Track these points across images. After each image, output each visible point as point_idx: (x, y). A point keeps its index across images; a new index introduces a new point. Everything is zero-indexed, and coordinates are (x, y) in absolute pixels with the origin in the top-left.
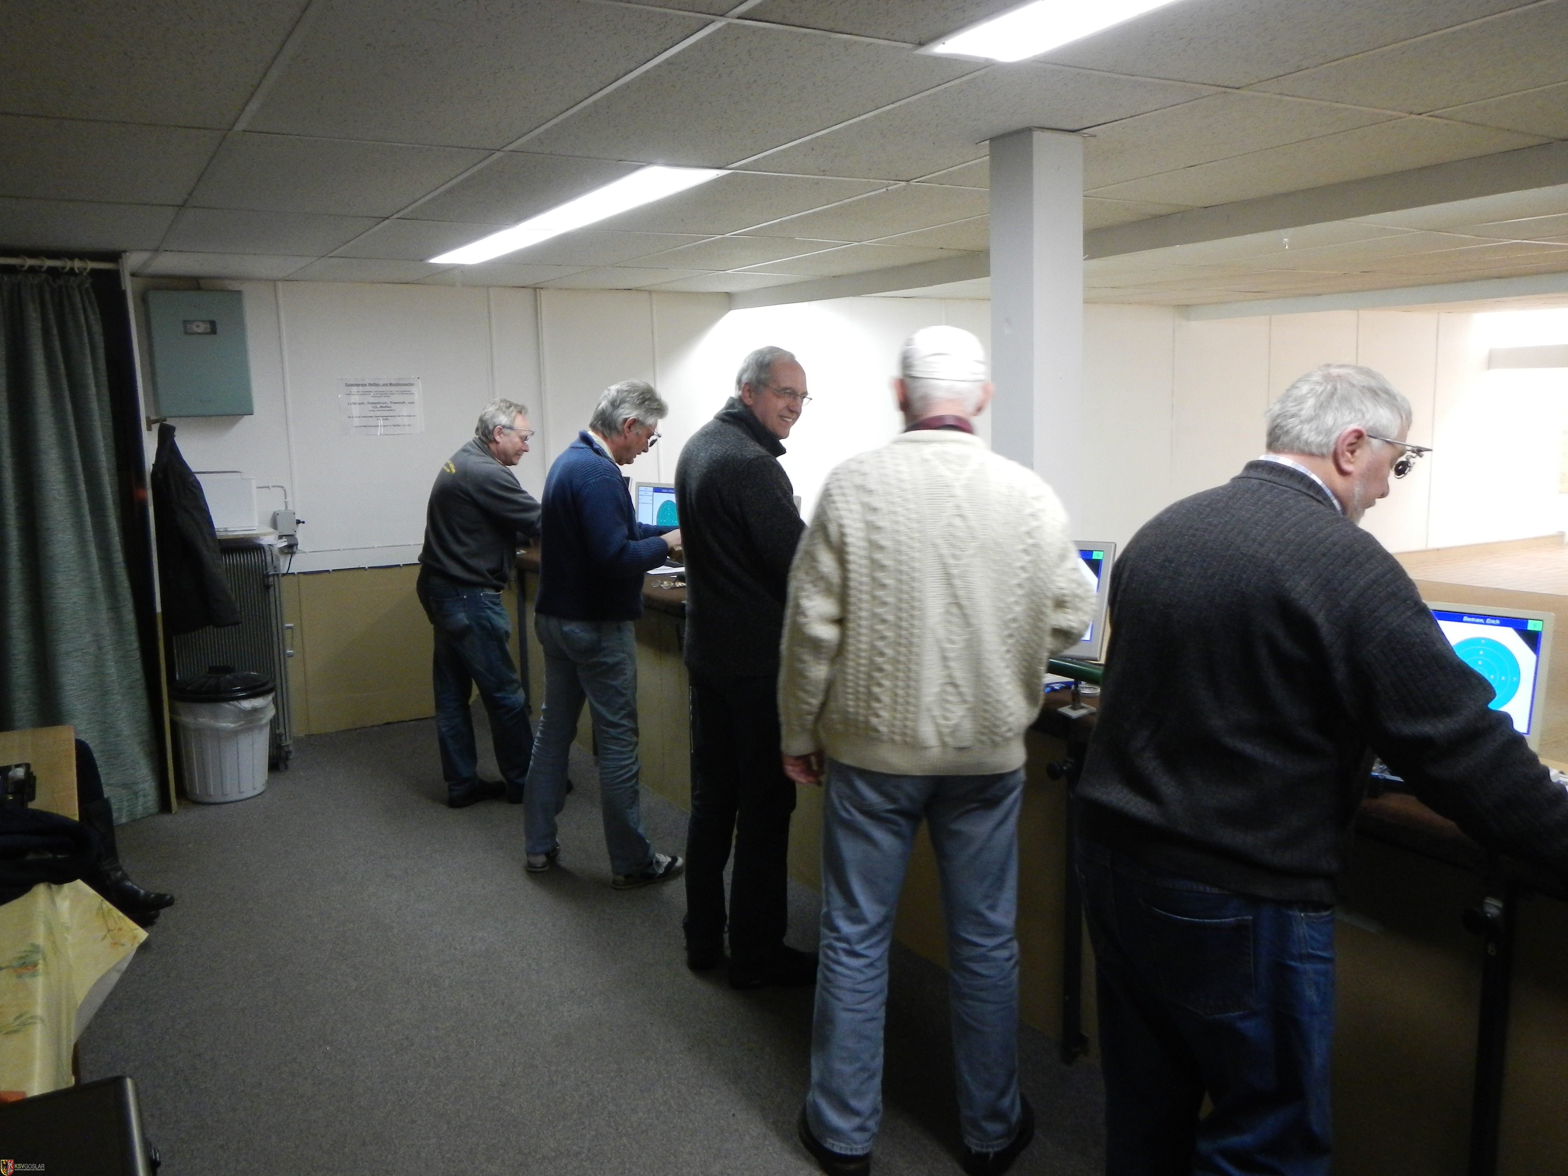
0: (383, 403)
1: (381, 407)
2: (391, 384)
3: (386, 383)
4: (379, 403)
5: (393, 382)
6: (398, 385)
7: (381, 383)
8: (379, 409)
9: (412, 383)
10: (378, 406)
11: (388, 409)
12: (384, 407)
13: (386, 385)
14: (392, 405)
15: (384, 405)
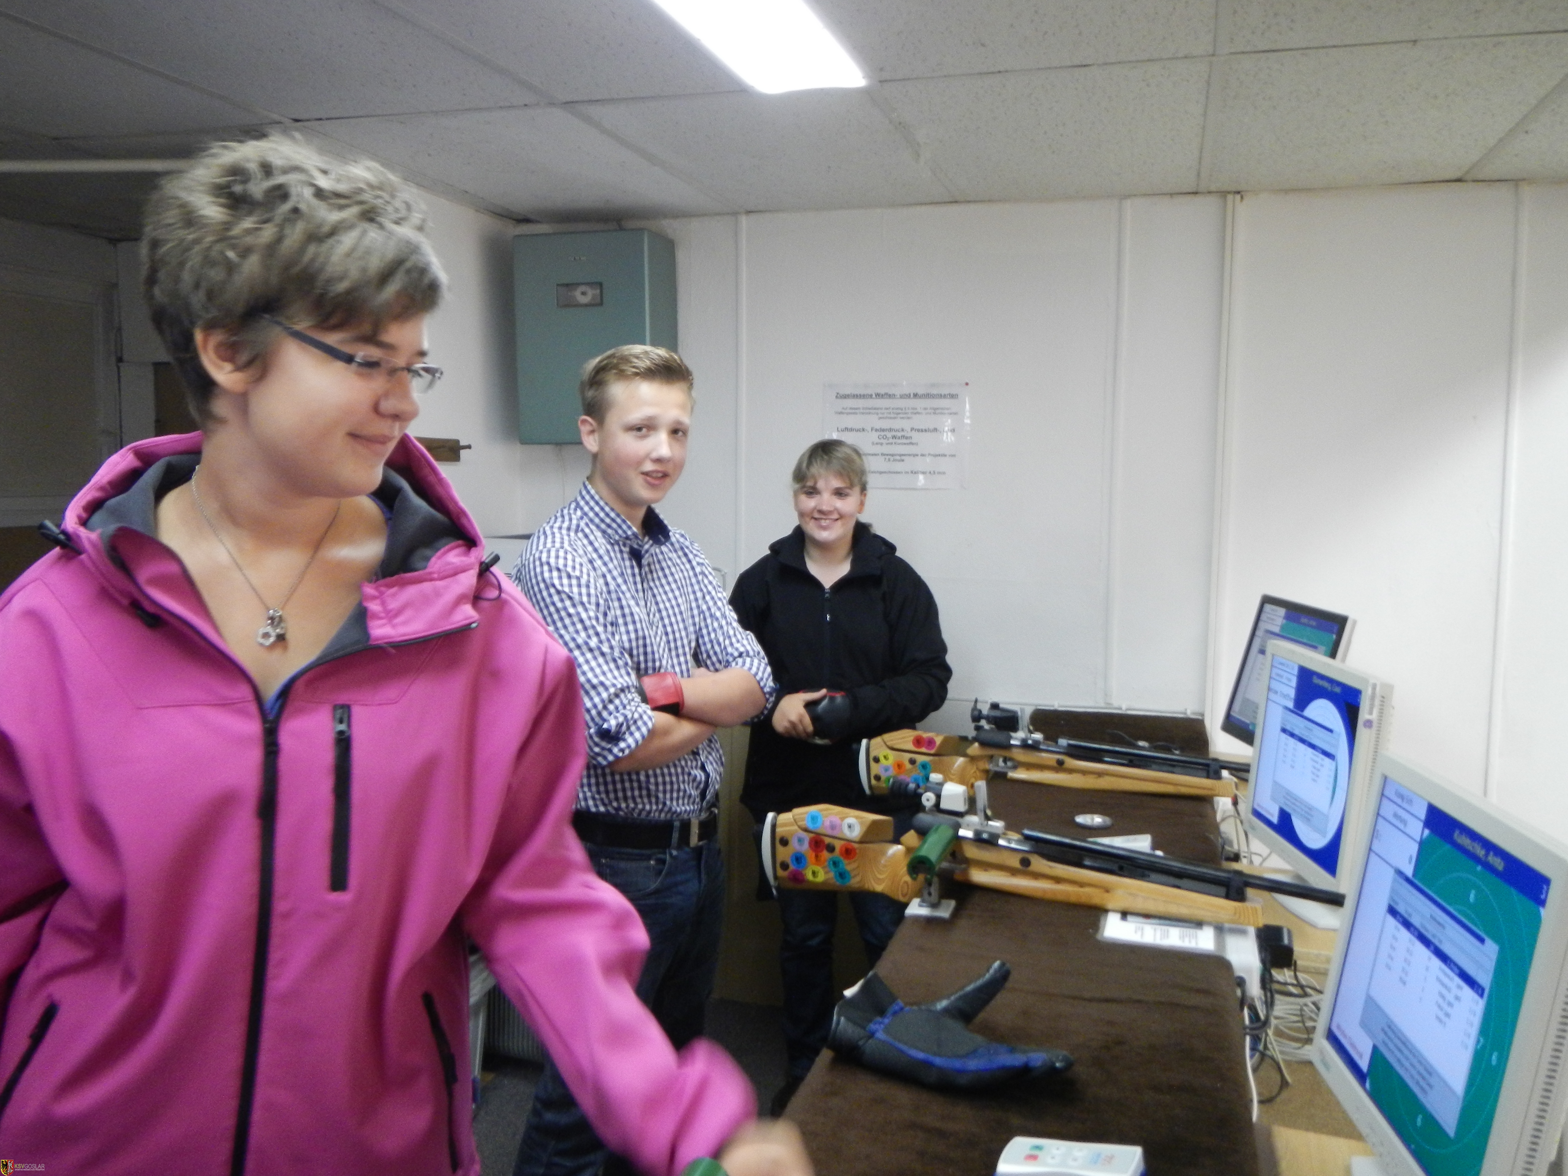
0: (898, 431)
1: (894, 437)
2: (915, 395)
3: (907, 393)
4: (890, 430)
5: (920, 392)
6: (928, 396)
7: (898, 393)
8: (891, 440)
9: (953, 392)
10: (889, 435)
11: (908, 441)
12: (899, 438)
13: (908, 396)
14: (914, 435)
15: (899, 434)
